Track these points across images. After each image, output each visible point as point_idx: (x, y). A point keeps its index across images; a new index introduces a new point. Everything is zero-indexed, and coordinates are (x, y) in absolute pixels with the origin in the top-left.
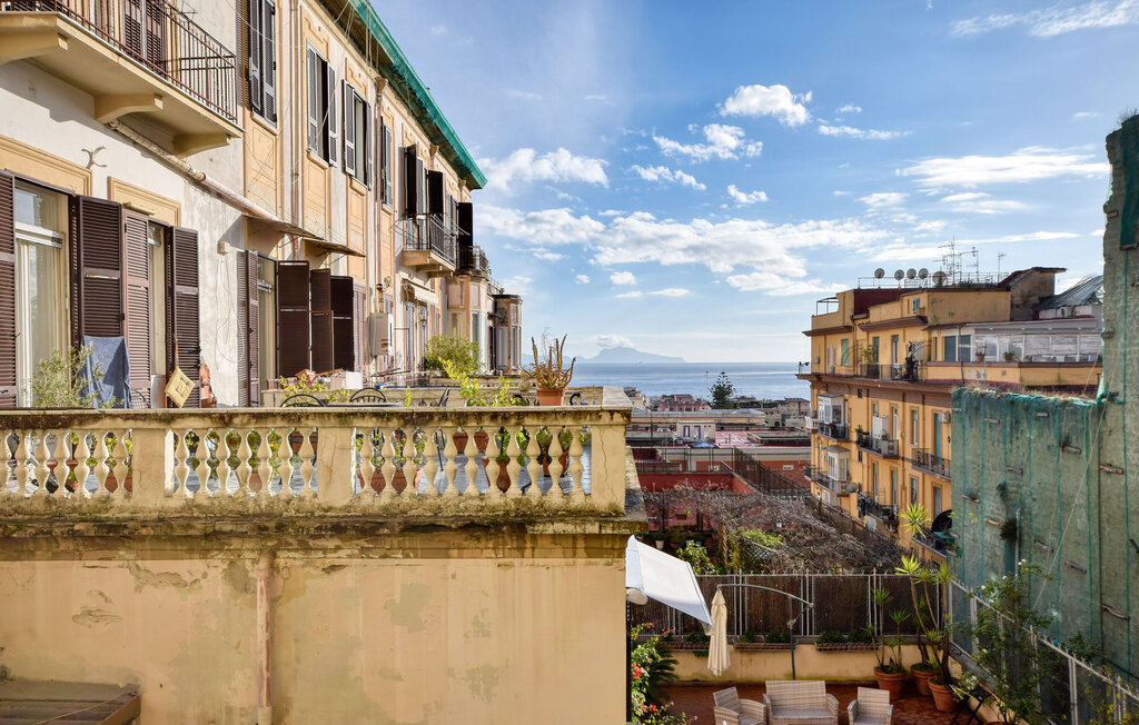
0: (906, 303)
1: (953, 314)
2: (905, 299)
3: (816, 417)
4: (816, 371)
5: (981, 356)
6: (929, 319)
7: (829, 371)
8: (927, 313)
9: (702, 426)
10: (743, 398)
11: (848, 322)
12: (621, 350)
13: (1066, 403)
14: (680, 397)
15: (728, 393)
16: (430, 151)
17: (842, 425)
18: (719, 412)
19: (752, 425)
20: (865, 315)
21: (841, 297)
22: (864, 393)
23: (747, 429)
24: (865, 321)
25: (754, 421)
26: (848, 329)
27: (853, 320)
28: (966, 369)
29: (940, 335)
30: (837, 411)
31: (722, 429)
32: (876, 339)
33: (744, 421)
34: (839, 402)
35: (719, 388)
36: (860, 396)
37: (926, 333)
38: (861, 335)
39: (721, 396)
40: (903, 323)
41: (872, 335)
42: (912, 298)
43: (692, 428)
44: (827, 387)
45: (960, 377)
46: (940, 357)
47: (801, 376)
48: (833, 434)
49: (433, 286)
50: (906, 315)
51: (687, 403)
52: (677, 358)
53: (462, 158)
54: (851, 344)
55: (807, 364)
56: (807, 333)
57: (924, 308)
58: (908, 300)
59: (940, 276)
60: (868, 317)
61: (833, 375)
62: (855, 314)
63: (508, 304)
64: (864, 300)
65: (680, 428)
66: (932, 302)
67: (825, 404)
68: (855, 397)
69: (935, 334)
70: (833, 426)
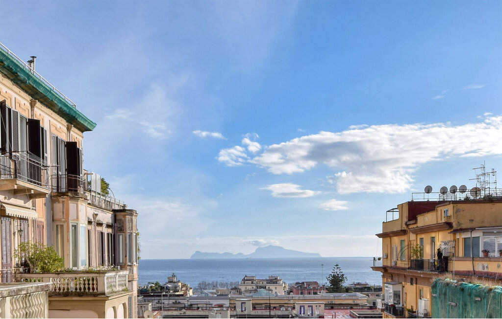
0: (439, 212)
1: (472, 220)
2: (439, 209)
3: (384, 300)
4: (385, 264)
5: (486, 252)
6: (454, 225)
7: (393, 264)
8: (452, 220)
9: (314, 306)
10: (359, 284)
11: (404, 227)
12: (271, 248)
13: (491, 290)
14: (309, 284)
15: (341, 280)
16: (31, 104)
17: (401, 305)
18: (332, 295)
19: (357, 305)
20: (414, 222)
21: (401, 207)
22: (414, 281)
23: (352, 308)
24: (415, 226)
25: (358, 302)
26: (403, 232)
27: (407, 225)
28: (476, 263)
29: (461, 237)
30: (397, 295)
31: (332, 308)
32: (422, 239)
33: (351, 302)
34: (399, 288)
35: (334, 276)
36: (412, 284)
37: (452, 234)
38: (412, 237)
39: (336, 284)
40: (438, 228)
41: (419, 237)
42: (444, 208)
43: (306, 307)
44: (392, 276)
45: (472, 269)
46: (461, 254)
47: (375, 268)
48: (393, 313)
49: (34, 205)
50: (440, 221)
51: (314, 288)
52: (314, 254)
53: (65, 108)
54: (406, 243)
55: (379, 259)
56: (379, 236)
57: (450, 217)
58: (441, 209)
59: (476, 191)
60: (416, 223)
61: (396, 268)
62: (409, 220)
63: (125, 216)
64: (415, 209)
65: (297, 307)
66: (457, 211)
67: (390, 290)
68: (409, 284)
69: (458, 236)
70: (393, 306)
